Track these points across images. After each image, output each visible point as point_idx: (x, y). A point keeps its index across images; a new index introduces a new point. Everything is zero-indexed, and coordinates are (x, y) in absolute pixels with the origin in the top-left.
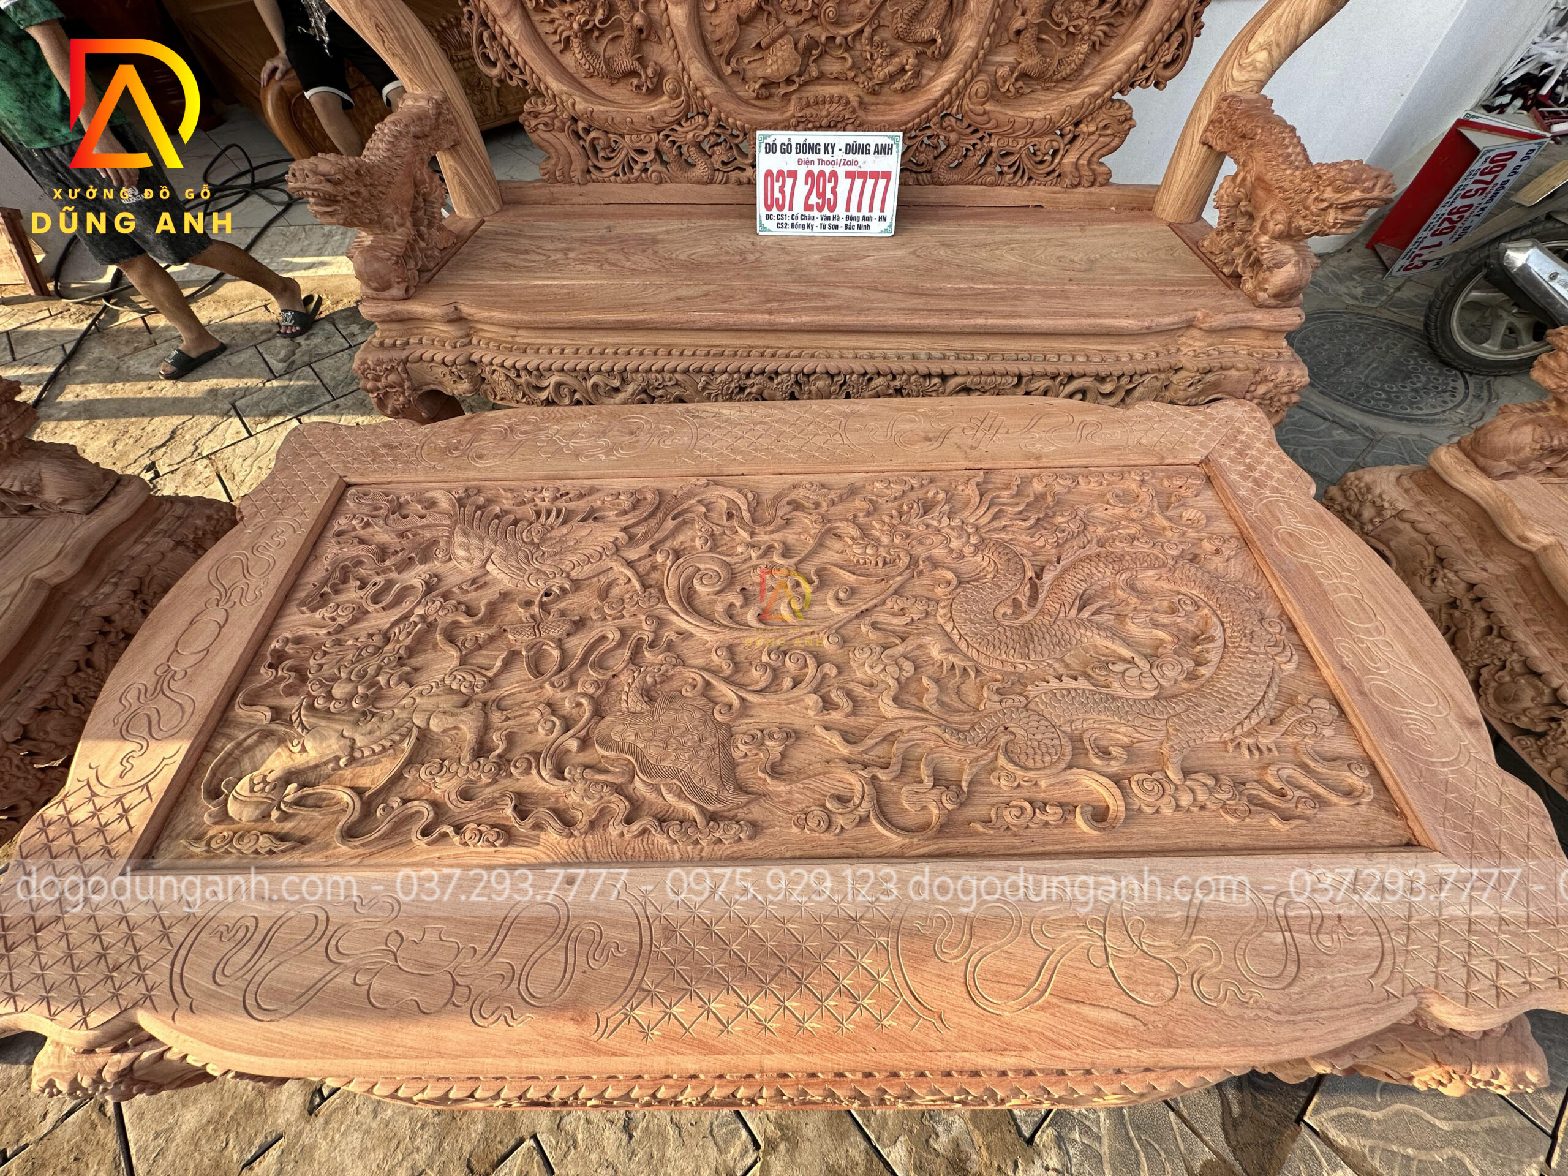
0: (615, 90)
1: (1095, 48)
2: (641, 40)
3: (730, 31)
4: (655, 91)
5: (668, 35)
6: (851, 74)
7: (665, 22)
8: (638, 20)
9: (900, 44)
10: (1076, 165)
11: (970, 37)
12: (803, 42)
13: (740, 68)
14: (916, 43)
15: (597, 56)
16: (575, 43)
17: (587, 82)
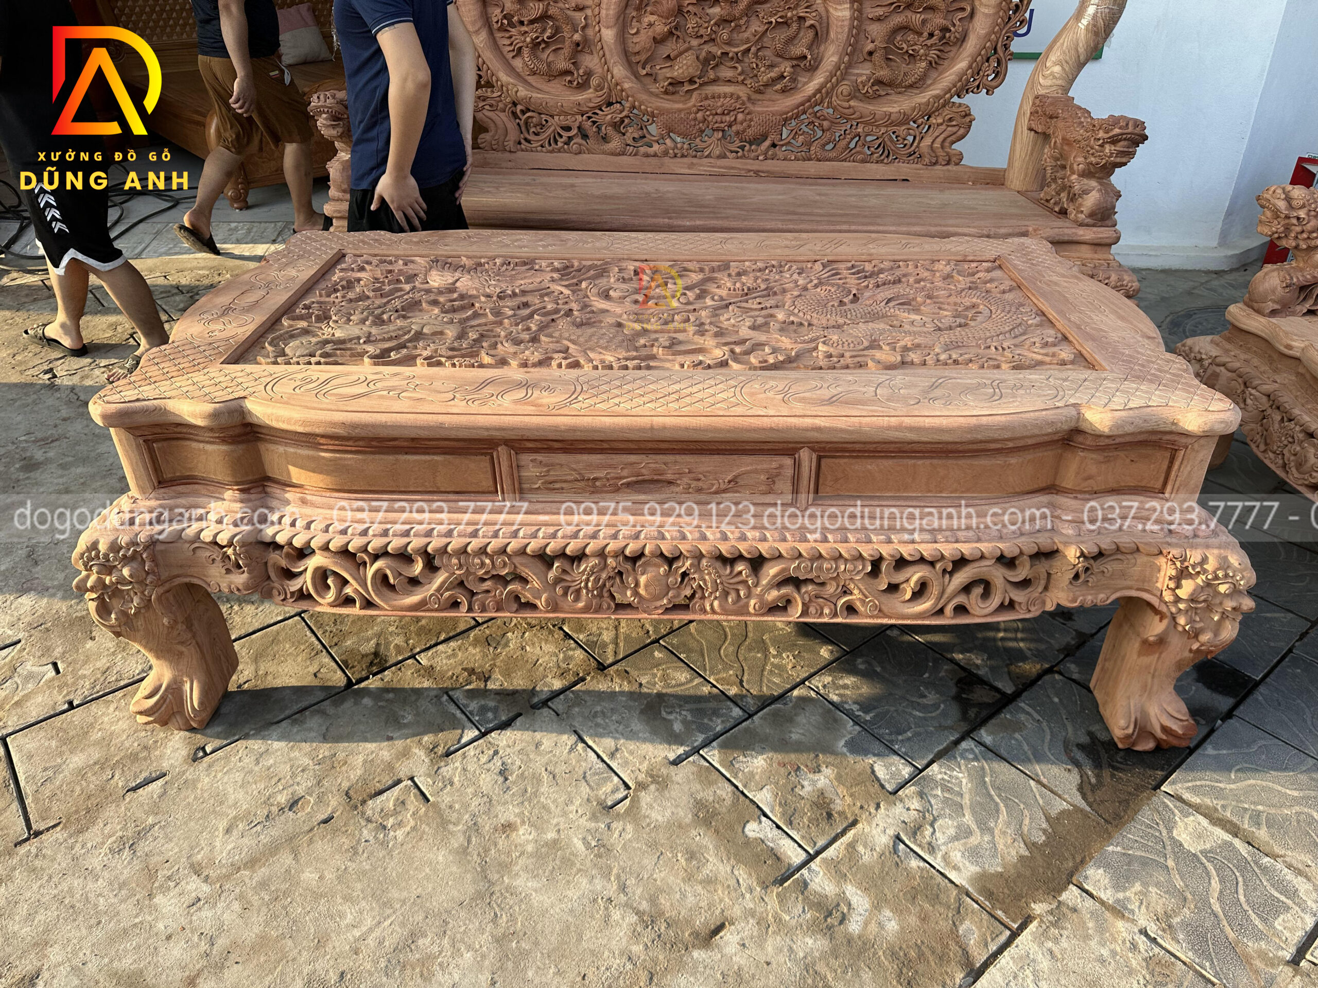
0: (552, 84)
1: (933, 65)
2: (577, 51)
3: (647, 46)
4: (583, 86)
5: (599, 47)
6: (741, 78)
7: (597, 39)
8: (577, 37)
9: (780, 60)
10: (931, 146)
11: (833, 55)
12: (703, 54)
13: (654, 72)
14: (792, 59)
15: (541, 61)
16: (526, 51)
17: (530, 79)
